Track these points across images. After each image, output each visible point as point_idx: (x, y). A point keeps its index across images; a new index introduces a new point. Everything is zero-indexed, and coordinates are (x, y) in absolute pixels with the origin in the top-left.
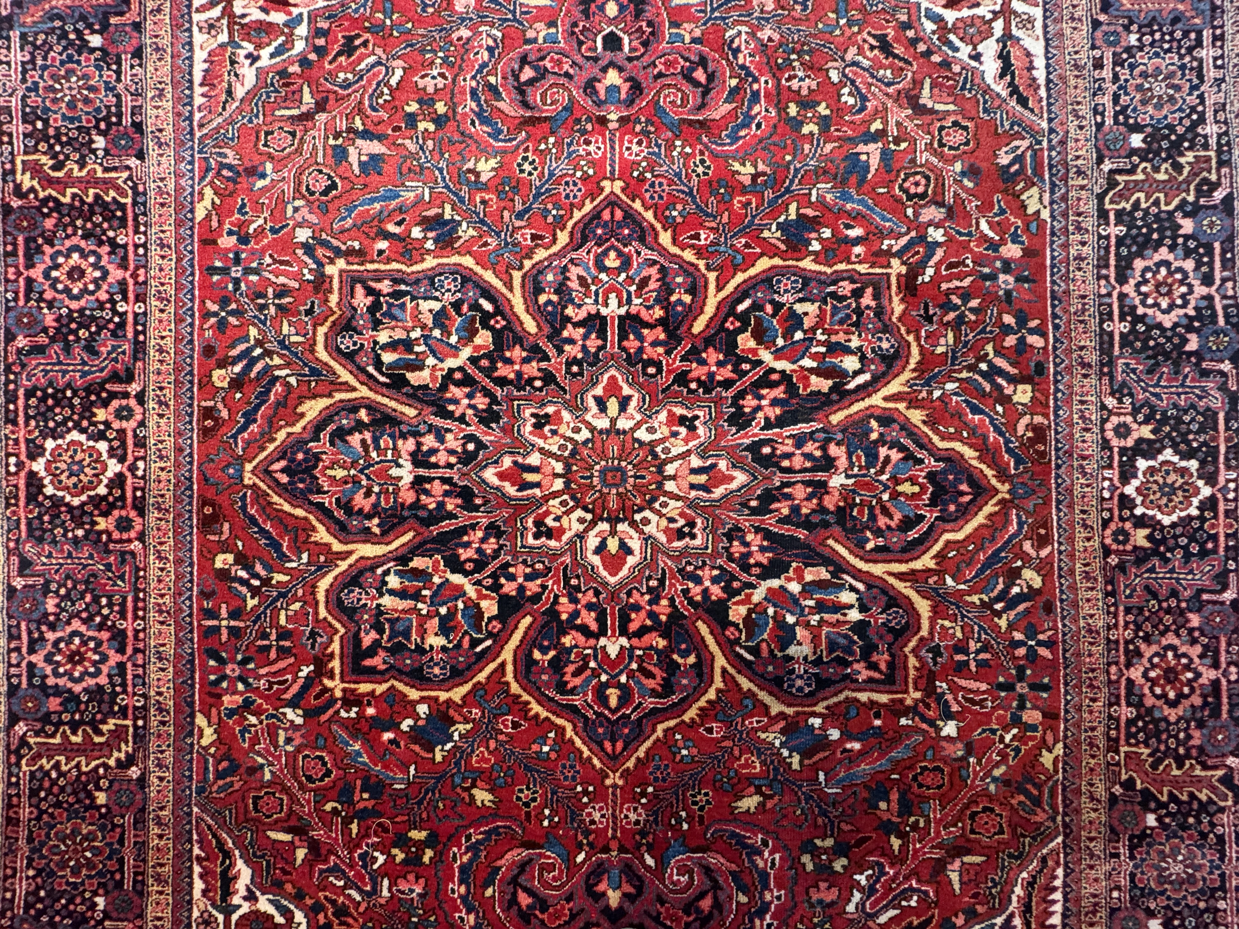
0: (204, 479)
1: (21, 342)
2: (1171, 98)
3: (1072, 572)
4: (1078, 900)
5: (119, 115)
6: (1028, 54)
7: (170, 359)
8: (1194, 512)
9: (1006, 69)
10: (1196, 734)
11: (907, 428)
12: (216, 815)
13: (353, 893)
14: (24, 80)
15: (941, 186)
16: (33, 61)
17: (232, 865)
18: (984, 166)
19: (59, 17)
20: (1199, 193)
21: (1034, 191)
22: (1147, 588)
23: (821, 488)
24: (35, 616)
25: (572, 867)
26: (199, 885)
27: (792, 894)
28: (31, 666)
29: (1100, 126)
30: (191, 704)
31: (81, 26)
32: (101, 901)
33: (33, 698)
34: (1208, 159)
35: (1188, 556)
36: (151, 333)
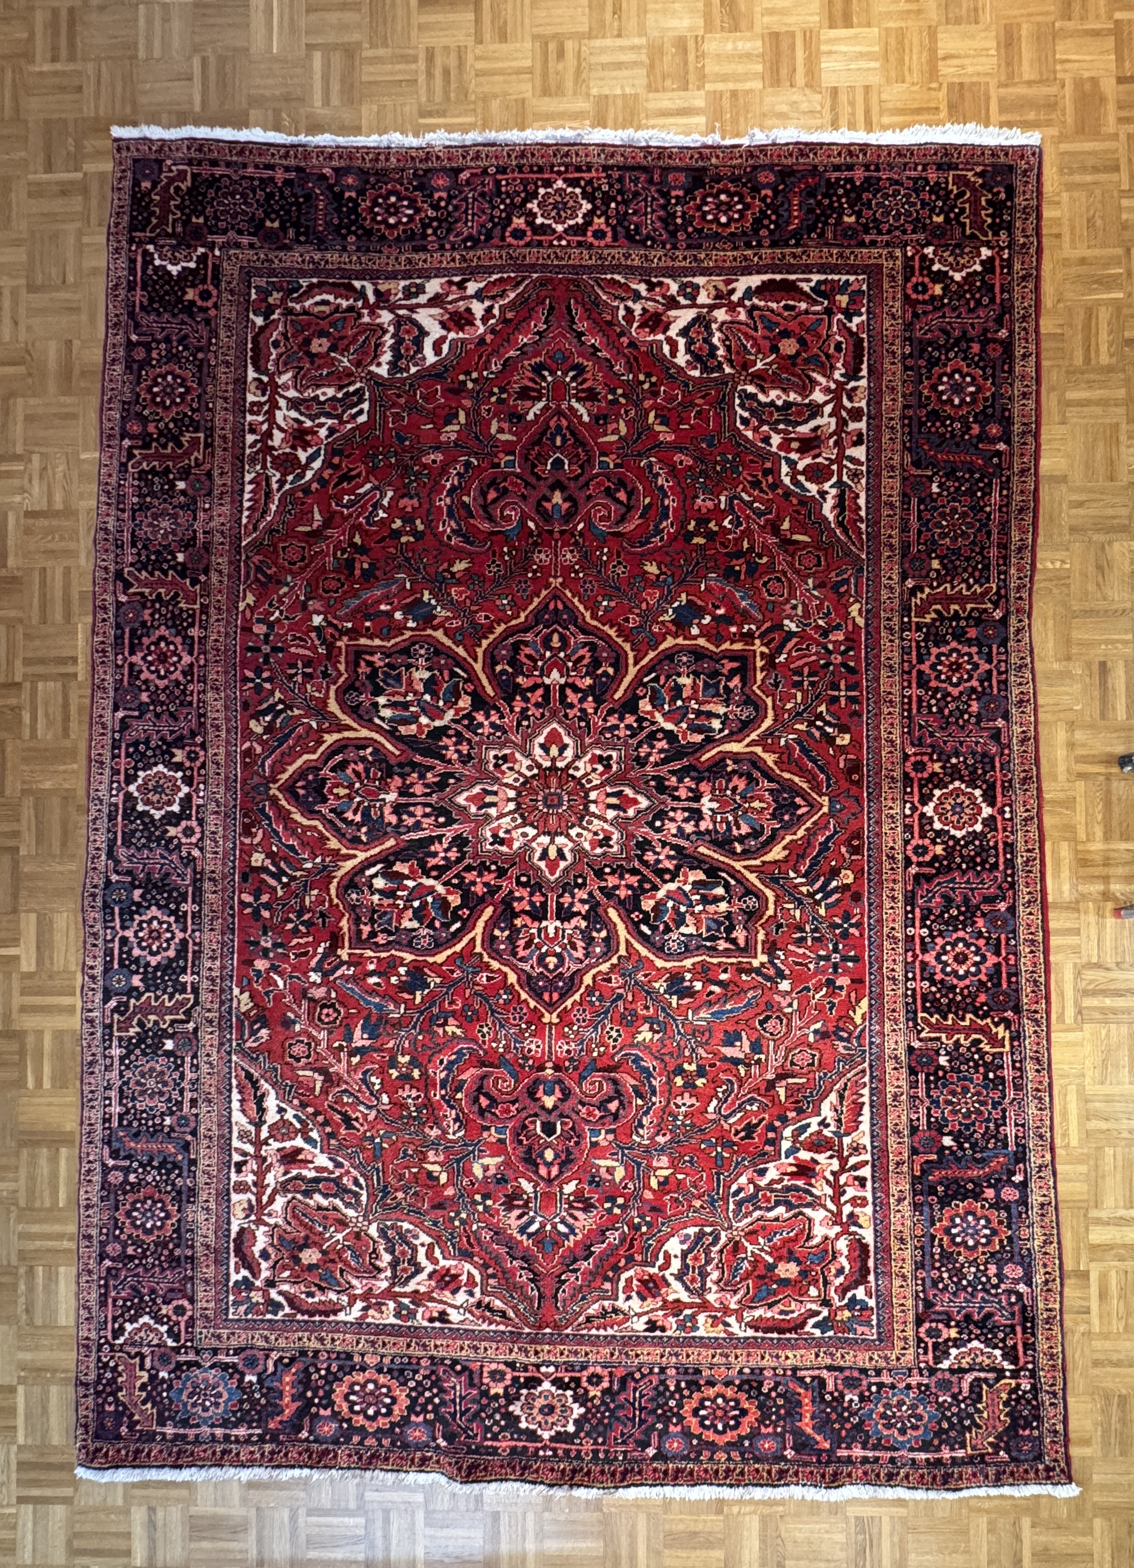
0: (859, 800)
1: (1002, 906)
2: (143, 1075)
3: (228, 731)
4: (233, 502)
5: (928, 1082)
6: (243, 1111)
7: (886, 892)
8: (141, 774)
9: (260, 1100)
10: (147, 617)
11: (340, 835)
12: (848, 553)
13: (746, 497)
14: (1004, 1111)
15: (310, 1013)
16: (997, 1126)
17: (837, 517)
18: (279, 1029)
19: (977, 1161)
20: (126, 1005)
21: (243, 1009)
22: (176, 719)
23: (404, 791)
24: (986, 698)
25: (587, 520)
26: (862, 501)
27: (431, 503)
28: (989, 661)
29: (195, 1056)
30: (868, 633)
31: (960, 1154)
32: (935, 489)
33: (988, 637)
34: (119, 1029)
35: (147, 742)
36: (900, 912)
